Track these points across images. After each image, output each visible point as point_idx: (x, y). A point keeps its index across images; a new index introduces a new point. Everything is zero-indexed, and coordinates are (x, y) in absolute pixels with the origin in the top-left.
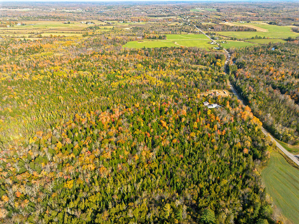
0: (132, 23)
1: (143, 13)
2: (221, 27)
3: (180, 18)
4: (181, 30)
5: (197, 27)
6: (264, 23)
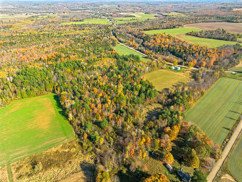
0: (60, 14)
1: (65, 8)
2: (116, 15)
3: (93, 11)
4: (93, 17)
6: (142, 13)
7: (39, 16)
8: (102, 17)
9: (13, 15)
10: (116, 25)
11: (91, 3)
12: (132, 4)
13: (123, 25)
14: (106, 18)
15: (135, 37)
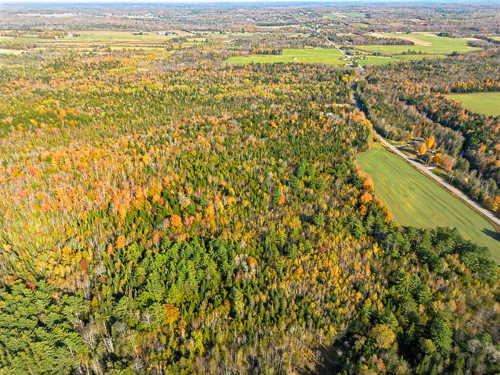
0: (233, 34)
1: (248, 20)
2: (363, 39)
3: (306, 28)
4: (305, 43)
5: (330, 40)
6: (430, 35)
7: (190, 37)
8: (326, 43)
9: (141, 34)
10: (364, 67)
11: (304, 9)
12: (400, 11)
13: (383, 68)
14: (338, 47)
15: (428, 116)
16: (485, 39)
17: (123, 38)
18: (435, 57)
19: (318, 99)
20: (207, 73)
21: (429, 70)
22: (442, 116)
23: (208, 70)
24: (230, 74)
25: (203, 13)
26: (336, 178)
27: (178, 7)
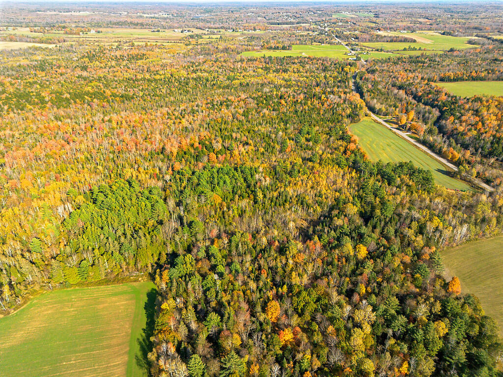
0: (245, 32)
1: (259, 19)
2: (368, 37)
3: (315, 26)
4: (313, 40)
5: (337, 37)
6: (434, 34)
7: (205, 34)
8: (333, 41)
9: (158, 31)
10: (366, 61)
13: (382, 62)
14: (344, 43)
15: (414, 98)
16: (486, 37)
17: (142, 35)
18: (433, 52)
19: (322, 85)
20: (224, 64)
21: (424, 63)
22: (426, 98)
23: (225, 61)
24: (244, 65)
25: (215, 12)
26: (331, 136)
27: (190, 6)
